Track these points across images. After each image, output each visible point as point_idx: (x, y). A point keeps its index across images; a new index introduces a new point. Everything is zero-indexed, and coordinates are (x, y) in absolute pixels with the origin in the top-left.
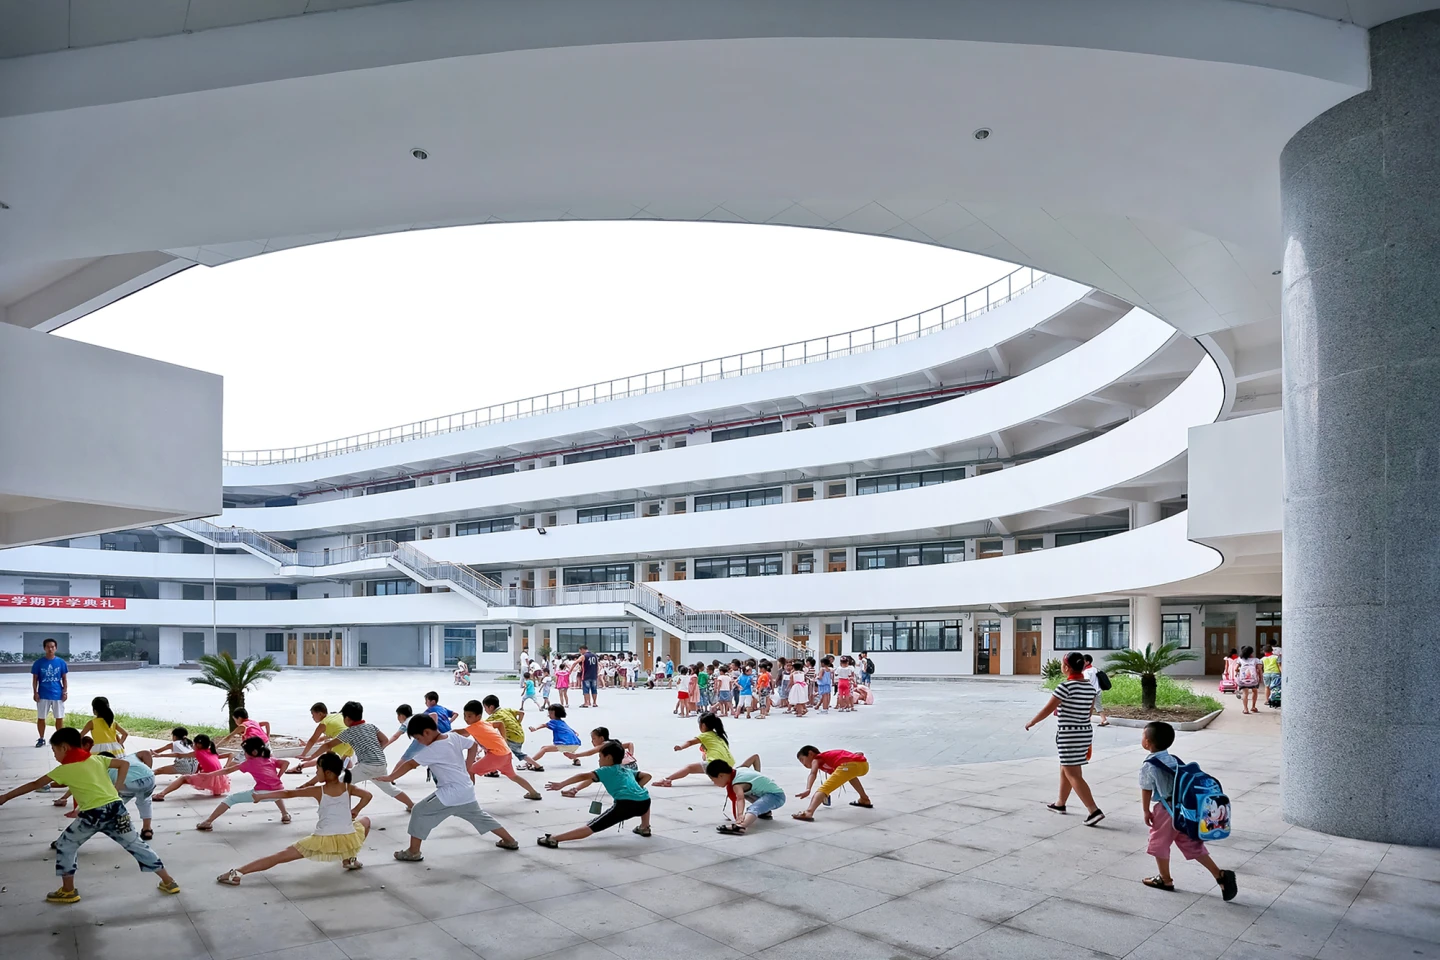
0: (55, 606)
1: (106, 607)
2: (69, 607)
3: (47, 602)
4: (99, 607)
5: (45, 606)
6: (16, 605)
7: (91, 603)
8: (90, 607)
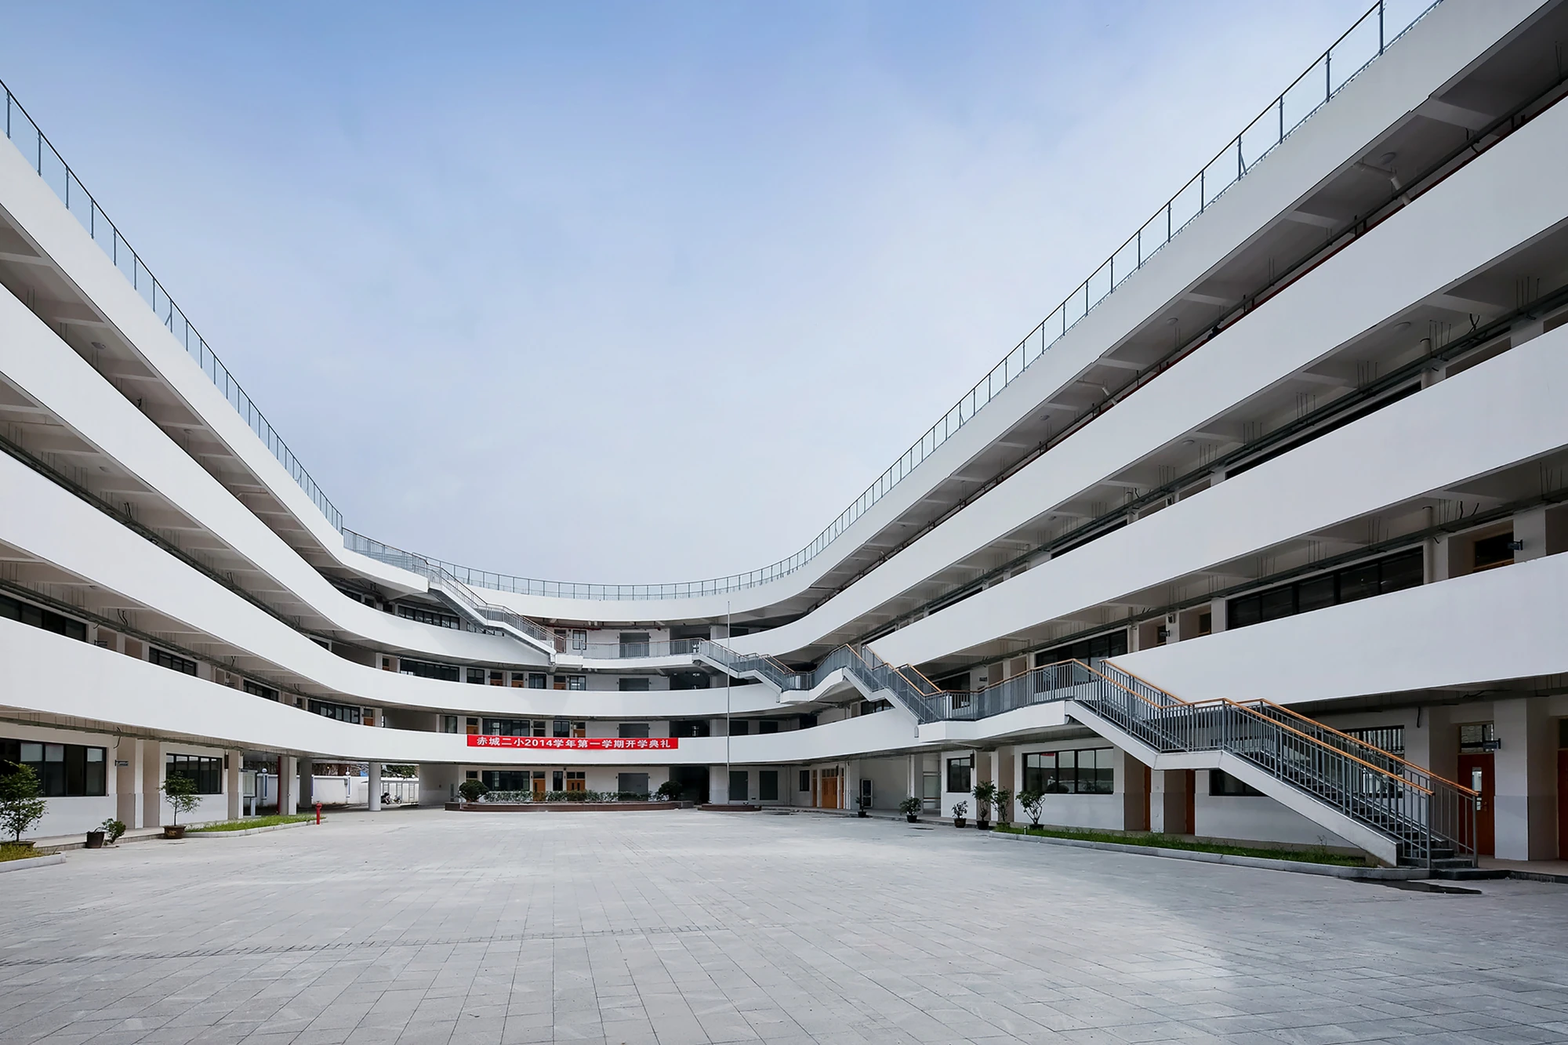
0: (630, 748)
1: (665, 748)
2: (640, 748)
3: (625, 745)
4: (660, 747)
5: (625, 748)
6: (604, 748)
7: (654, 743)
8: (654, 748)
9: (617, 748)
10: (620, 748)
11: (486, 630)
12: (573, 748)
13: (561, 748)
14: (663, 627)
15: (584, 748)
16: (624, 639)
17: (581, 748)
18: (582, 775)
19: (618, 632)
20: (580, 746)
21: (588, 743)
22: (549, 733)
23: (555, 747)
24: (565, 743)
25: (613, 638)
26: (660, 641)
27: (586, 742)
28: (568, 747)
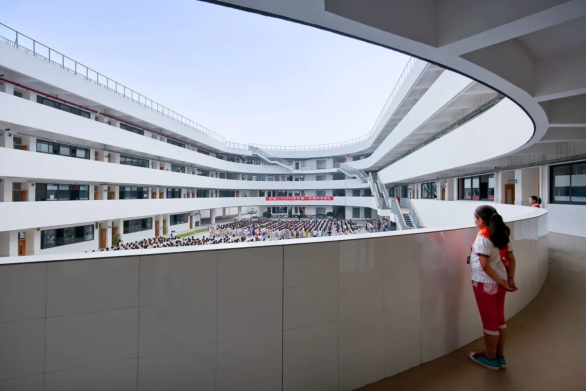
0: (318, 200)
1: (329, 200)
2: (321, 200)
3: (316, 199)
4: (327, 200)
5: (316, 200)
6: (309, 200)
7: (325, 198)
8: (325, 200)
9: (313, 200)
10: (315, 200)
11: (271, 164)
12: (299, 200)
13: (295, 200)
14: (330, 158)
15: (303, 200)
16: (318, 162)
17: (302, 200)
18: (304, 208)
19: (316, 160)
20: (302, 199)
21: (304, 198)
22: (293, 195)
23: (294, 200)
24: (297, 198)
25: (314, 163)
26: (330, 163)
27: (303, 198)
28: (298, 200)
